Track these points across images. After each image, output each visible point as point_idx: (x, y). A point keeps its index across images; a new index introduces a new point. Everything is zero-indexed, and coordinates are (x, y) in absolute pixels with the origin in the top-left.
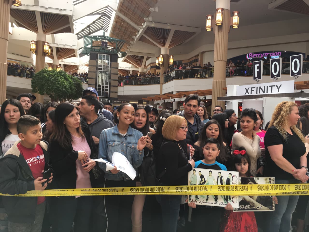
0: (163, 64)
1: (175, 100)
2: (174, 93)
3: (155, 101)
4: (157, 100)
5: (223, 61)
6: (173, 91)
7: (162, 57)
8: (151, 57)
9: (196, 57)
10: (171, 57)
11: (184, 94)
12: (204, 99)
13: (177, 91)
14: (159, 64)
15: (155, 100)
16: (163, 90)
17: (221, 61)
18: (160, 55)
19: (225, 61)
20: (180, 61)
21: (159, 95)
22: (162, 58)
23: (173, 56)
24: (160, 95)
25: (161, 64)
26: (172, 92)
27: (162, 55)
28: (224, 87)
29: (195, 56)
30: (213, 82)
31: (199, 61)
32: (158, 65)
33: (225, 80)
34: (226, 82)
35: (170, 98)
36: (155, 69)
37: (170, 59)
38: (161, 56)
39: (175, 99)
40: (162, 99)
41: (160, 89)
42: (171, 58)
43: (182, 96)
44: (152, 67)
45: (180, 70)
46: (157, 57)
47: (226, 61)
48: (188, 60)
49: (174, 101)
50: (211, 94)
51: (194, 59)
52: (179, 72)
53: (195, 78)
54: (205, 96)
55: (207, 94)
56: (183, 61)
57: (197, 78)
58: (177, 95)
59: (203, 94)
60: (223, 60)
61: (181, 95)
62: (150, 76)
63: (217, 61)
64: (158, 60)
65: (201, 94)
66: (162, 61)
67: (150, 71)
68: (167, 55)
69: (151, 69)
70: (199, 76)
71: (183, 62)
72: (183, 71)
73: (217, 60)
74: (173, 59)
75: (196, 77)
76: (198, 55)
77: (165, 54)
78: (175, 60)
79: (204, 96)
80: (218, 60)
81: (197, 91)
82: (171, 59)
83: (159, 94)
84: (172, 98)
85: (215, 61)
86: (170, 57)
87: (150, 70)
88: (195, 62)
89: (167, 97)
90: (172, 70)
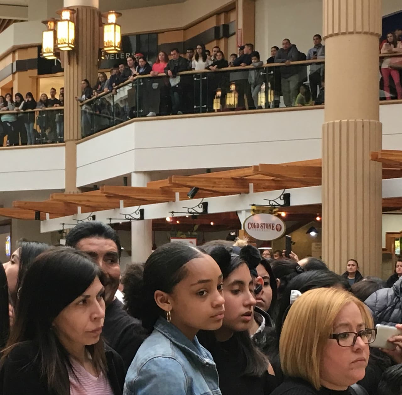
0: (74, 53)
1: (142, 211)
2: (137, 182)
3: (45, 219)
4: (54, 215)
5: (366, 33)
6: (130, 175)
7: (71, 20)
8: (16, 21)
9: (222, 16)
10: (112, 18)
11: (189, 184)
12: (282, 203)
13: (145, 173)
14: (57, 52)
15: (48, 215)
16: (78, 171)
17: (355, 37)
18: (60, 14)
19: (372, 34)
20: (150, 34)
21: (63, 190)
22: (72, 25)
23: (119, 15)
24: (67, 192)
25: (66, 54)
26: (126, 179)
27: (68, 9)
28: (373, 150)
29: (218, 13)
30: (326, 128)
31: (239, 33)
32: (50, 56)
33: (378, 119)
34: (380, 126)
35: (119, 203)
36: (35, 72)
37: (106, 28)
38: (66, 15)
39: (142, 207)
40: (79, 209)
41: (63, 165)
42: (109, 21)
43: (177, 195)
44: (22, 66)
45: (155, 78)
46: (45, 19)
47: (377, 35)
48: (186, 29)
49: (138, 216)
50: (318, 182)
51: (212, 23)
52: (155, 85)
53: (214, 111)
54: (287, 191)
55: (292, 180)
56: (160, 35)
57: (225, 109)
58: (153, 191)
59: (273, 184)
60: (366, 30)
61: (174, 189)
62: (17, 105)
63: (337, 34)
64: (51, 33)
65: (267, 184)
66: (72, 36)
67: (11, 83)
68: (89, 9)
69: (17, 75)
70: (231, 100)
71: (162, 40)
72: (174, 82)
73: (336, 31)
74: (118, 28)
75: (216, 105)
76: (230, 9)
77: (82, 7)
78: (127, 32)
79: (280, 192)
80: (343, 30)
81: (251, 171)
82: (113, 26)
83: (64, 187)
84: (130, 202)
85: (331, 36)
86: (107, 18)
87: (10, 78)
88: (218, 38)
89: (107, 200)
90: (119, 80)
